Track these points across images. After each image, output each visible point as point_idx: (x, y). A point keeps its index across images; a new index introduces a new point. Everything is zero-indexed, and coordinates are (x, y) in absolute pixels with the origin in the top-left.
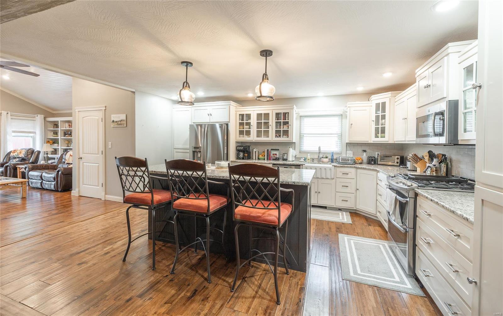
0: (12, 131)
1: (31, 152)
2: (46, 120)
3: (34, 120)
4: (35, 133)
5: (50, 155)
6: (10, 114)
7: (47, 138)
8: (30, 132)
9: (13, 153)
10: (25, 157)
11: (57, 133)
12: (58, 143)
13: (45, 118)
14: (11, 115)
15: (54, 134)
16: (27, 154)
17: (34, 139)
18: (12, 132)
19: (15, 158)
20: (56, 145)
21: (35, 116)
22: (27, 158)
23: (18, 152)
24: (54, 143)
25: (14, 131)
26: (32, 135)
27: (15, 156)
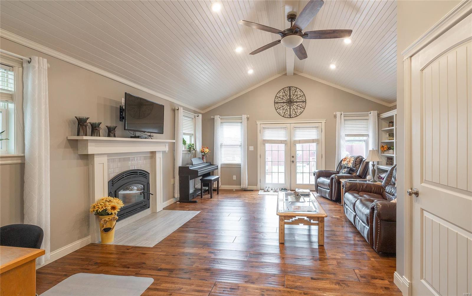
0: (345, 134)
1: (359, 161)
2: (381, 117)
3: (367, 119)
4: (367, 135)
5: (384, 165)
7: (382, 142)
8: (363, 135)
9: (344, 161)
10: (354, 167)
11: (393, 134)
12: (393, 149)
13: (379, 115)
14: (345, 116)
15: (389, 135)
16: (355, 164)
17: (367, 143)
18: (345, 136)
19: (345, 168)
20: (391, 151)
22: (355, 169)
23: (348, 160)
24: (389, 149)
25: (347, 134)
26: (365, 138)
27: (346, 165)
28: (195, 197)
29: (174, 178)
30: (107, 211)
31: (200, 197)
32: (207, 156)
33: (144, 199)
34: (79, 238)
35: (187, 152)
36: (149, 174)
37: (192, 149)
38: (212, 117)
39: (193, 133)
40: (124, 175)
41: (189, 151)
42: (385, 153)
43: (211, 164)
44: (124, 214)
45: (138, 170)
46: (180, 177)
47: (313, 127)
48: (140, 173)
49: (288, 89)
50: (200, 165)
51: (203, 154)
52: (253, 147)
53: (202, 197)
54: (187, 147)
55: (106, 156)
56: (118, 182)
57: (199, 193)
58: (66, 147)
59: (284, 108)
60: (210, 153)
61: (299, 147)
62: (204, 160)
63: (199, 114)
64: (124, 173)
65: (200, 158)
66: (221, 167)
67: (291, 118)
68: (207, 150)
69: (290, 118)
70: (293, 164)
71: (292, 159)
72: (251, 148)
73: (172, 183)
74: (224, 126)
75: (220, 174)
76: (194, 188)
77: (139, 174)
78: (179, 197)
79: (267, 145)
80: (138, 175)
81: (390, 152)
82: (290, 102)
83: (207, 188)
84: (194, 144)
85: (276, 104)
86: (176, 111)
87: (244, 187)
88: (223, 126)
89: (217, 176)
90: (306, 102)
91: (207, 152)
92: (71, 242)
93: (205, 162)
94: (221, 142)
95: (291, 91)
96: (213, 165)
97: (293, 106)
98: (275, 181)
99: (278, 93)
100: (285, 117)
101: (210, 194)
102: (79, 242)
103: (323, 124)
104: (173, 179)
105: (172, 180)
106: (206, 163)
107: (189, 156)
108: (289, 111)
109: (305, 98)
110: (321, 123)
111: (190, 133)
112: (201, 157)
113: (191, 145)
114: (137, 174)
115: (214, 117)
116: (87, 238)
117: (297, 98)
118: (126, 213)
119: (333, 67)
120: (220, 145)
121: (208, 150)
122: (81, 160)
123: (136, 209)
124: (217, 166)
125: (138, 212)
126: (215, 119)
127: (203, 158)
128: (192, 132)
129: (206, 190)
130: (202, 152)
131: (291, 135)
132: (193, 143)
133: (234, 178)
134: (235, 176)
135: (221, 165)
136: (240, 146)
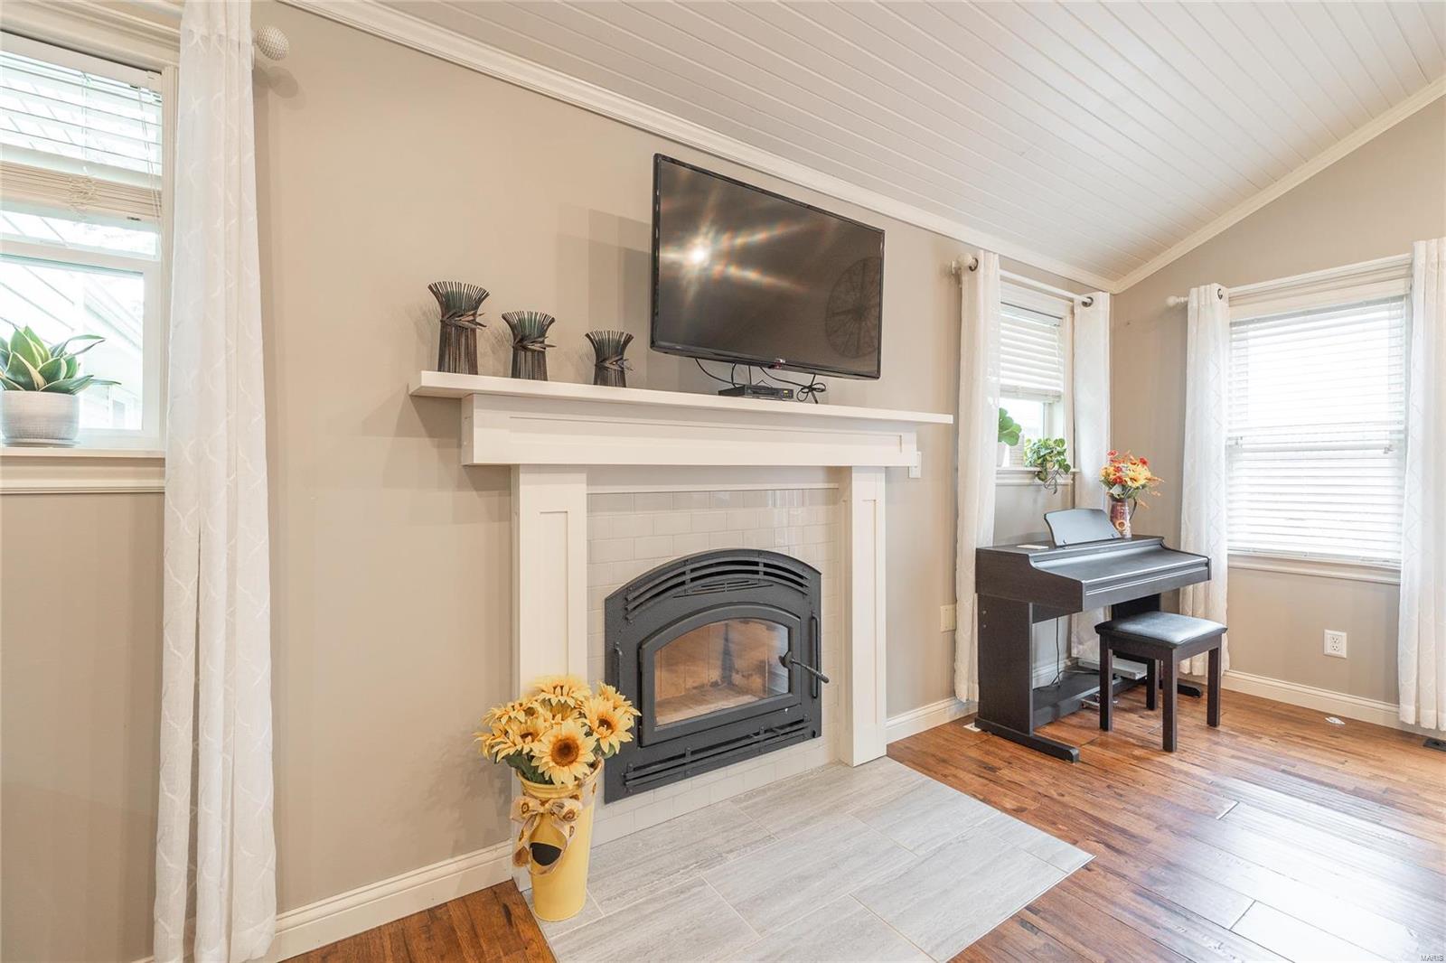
28: (1063, 713)
29: (955, 601)
30: (534, 763)
31: (1096, 718)
32: (1139, 501)
33: (790, 691)
34: (458, 849)
35: (1027, 481)
36: (820, 574)
37: (1057, 467)
38: (1172, 301)
39: (1060, 386)
40: (684, 573)
41: (1038, 474)
43: (1164, 550)
44: (683, 756)
45: (760, 553)
46: (984, 602)
48: (769, 570)
50: (1096, 551)
51: (1116, 491)
53: (1104, 725)
54: (1029, 455)
55: (584, 476)
56: (652, 603)
57: (1092, 697)
58: (402, 430)
60: (1156, 488)
62: (1122, 524)
63: (1093, 295)
64: (685, 562)
65: (1096, 512)
66: (1229, 567)
68: (1139, 474)
73: (944, 623)
74: (1251, 342)
75: (1225, 605)
76: (1063, 655)
77: (766, 573)
78: (977, 700)
80: (761, 576)
83: (1139, 672)
84: (1062, 441)
86: (965, 278)
88: (1245, 340)
89: (1207, 617)
91: (1142, 482)
92: (422, 860)
93: (1128, 534)
94: (1230, 431)
96: (1176, 552)
101: (1159, 711)
102: (453, 867)
104: (951, 607)
105: (944, 611)
106: (1135, 537)
107: (1041, 501)
111: (1047, 390)
112: (1105, 505)
113: (1047, 448)
114: (757, 572)
115: (1182, 300)
116: (495, 854)
118: (693, 753)
120: (1228, 448)
121: (1149, 475)
122: (474, 493)
123: (748, 737)
124: (1207, 564)
125: (760, 752)
126: (1193, 305)
127: (1114, 515)
128: (1058, 385)
129: (1134, 681)
130: (1110, 484)
132: (1061, 437)
133: (1329, 641)
134: (1336, 633)
135: (1229, 555)
136: (1389, 450)
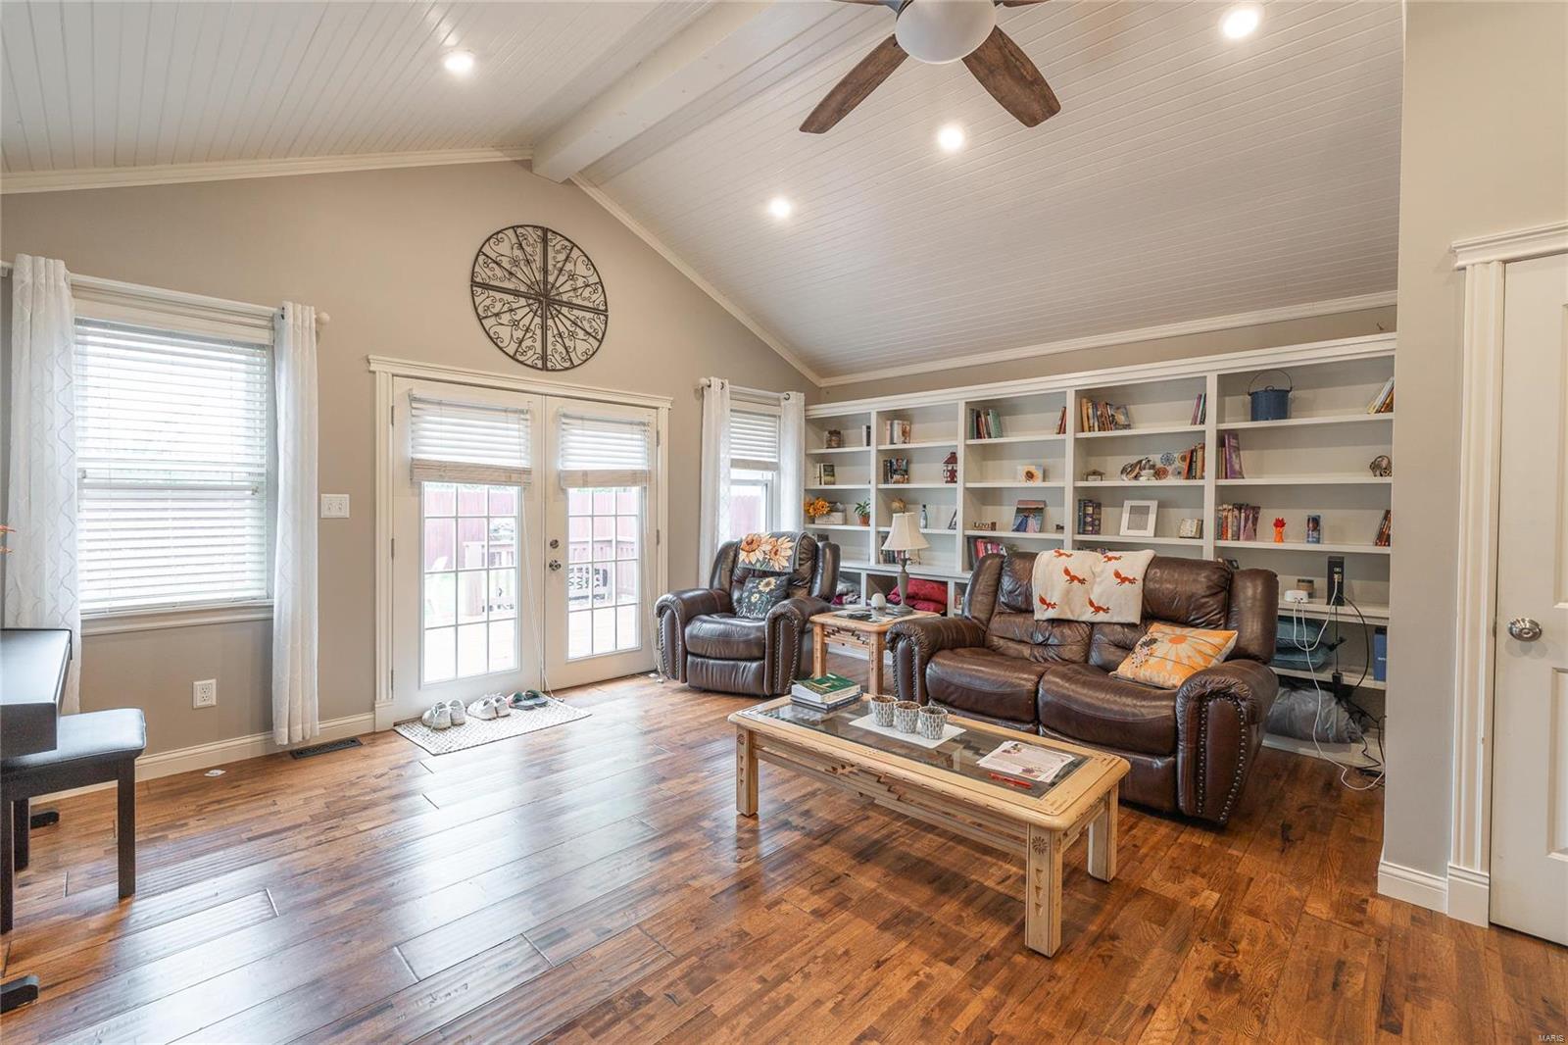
0: (732, 460)
1: (808, 549)
2: (809, 413)
3: (778, 416)
4: (774, 467)
6: (731, 392)
7: (809, 489)
9: (749, 552)
10: (798, 571)
11: (832, 466)
13: (807, 407)
14: (734, 396)
15: (824, 470)
16: (799, 559)
17: (772, 493)
18: (729, 466)
19: (755, 574)
21: (778, 399)
23: (764, 547)
24: (833, 511)
25: (737, 460)
26: (768, 475)
27: (758, 565)
42: (816, 522)
47: (631, 424)
49: (535, 237)
52: (347, 496)
59: (517, 318)
61: (578, 498)
66: (82, 636)
67: (548, 370)
69: (545, 372)
70: (553, 576)
71: (553, 555)
72: (339, 505)
74: (90, 349)
79: (431, 489)
81: (832, 519)
82: (545, 299)
85: (479, 290)
87: (297, 738)
88: (85, 343)
90: (606, 316)
95: (551, 254)
97: (556, 319)
98: (473, 665)
99: (488, 240)
100: (521, 362)
103: (664, 413)
108: (539, 337)
109: (602, 298)
110: (657, 408)
117: (575, 289)
119: (780, 209)
126: (20, 276)
131: (545, 444)
133: (199, 694)
134: (204, 682)
135: (82, 621)
136: (256, 491)
